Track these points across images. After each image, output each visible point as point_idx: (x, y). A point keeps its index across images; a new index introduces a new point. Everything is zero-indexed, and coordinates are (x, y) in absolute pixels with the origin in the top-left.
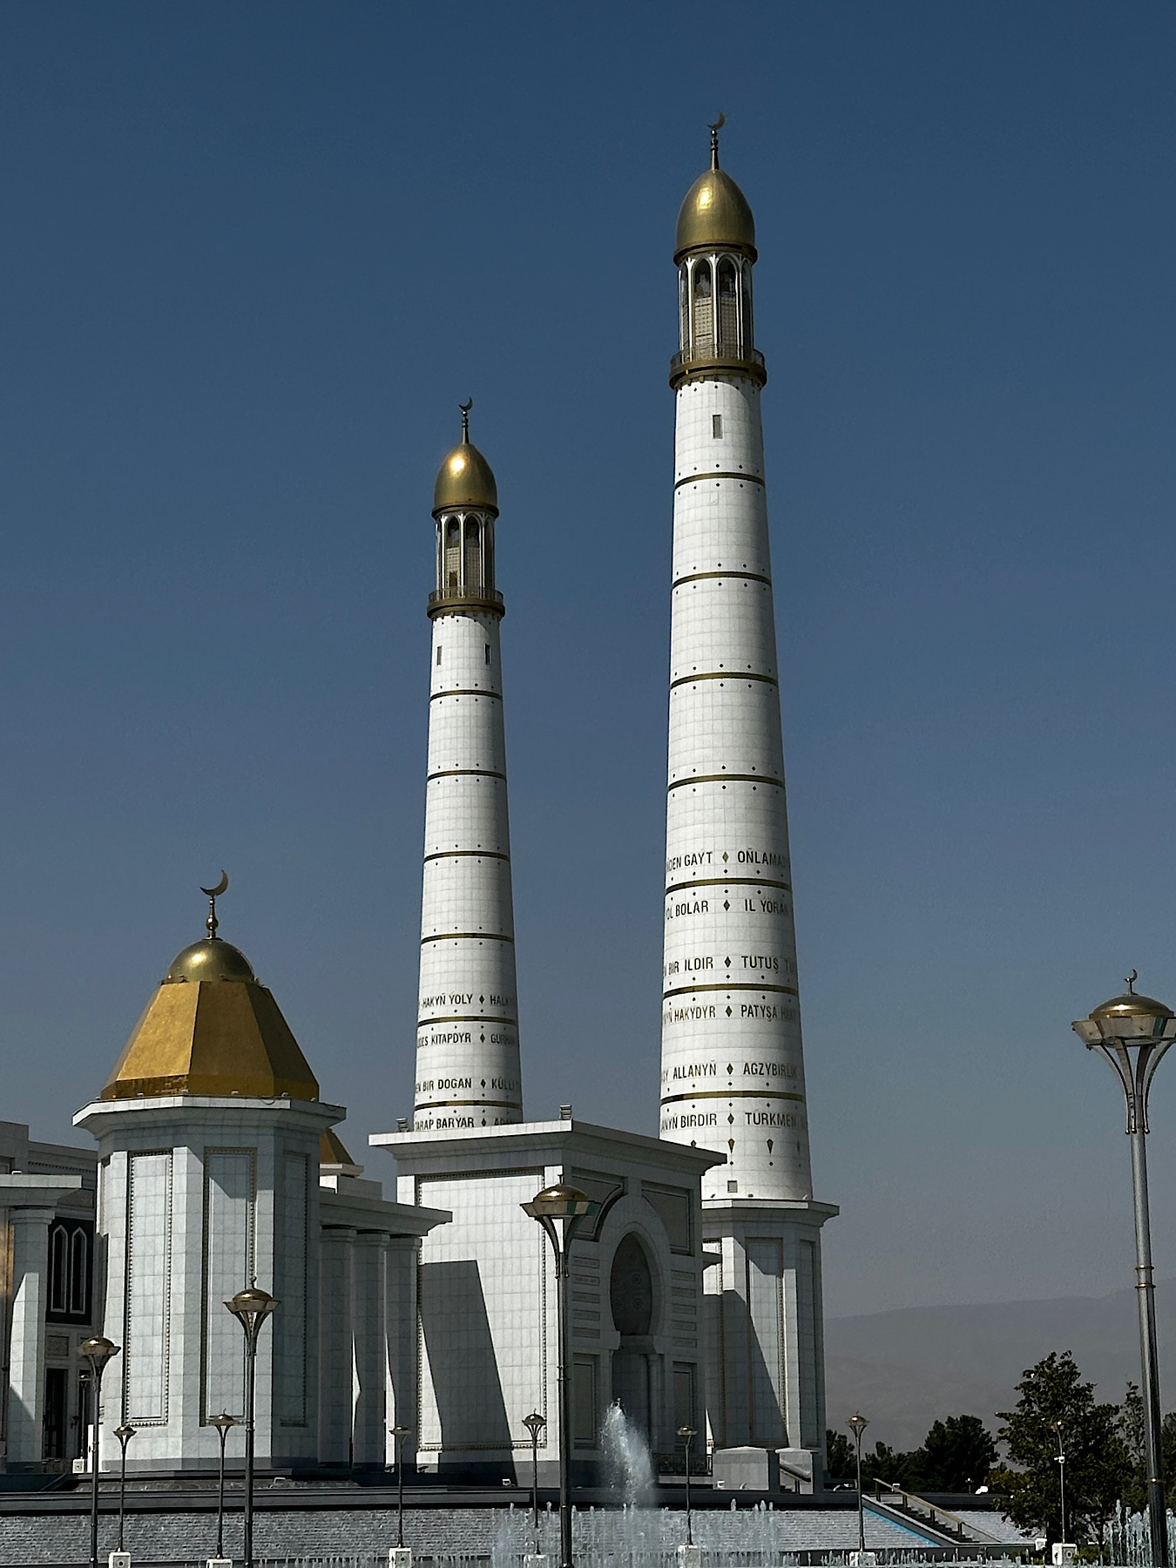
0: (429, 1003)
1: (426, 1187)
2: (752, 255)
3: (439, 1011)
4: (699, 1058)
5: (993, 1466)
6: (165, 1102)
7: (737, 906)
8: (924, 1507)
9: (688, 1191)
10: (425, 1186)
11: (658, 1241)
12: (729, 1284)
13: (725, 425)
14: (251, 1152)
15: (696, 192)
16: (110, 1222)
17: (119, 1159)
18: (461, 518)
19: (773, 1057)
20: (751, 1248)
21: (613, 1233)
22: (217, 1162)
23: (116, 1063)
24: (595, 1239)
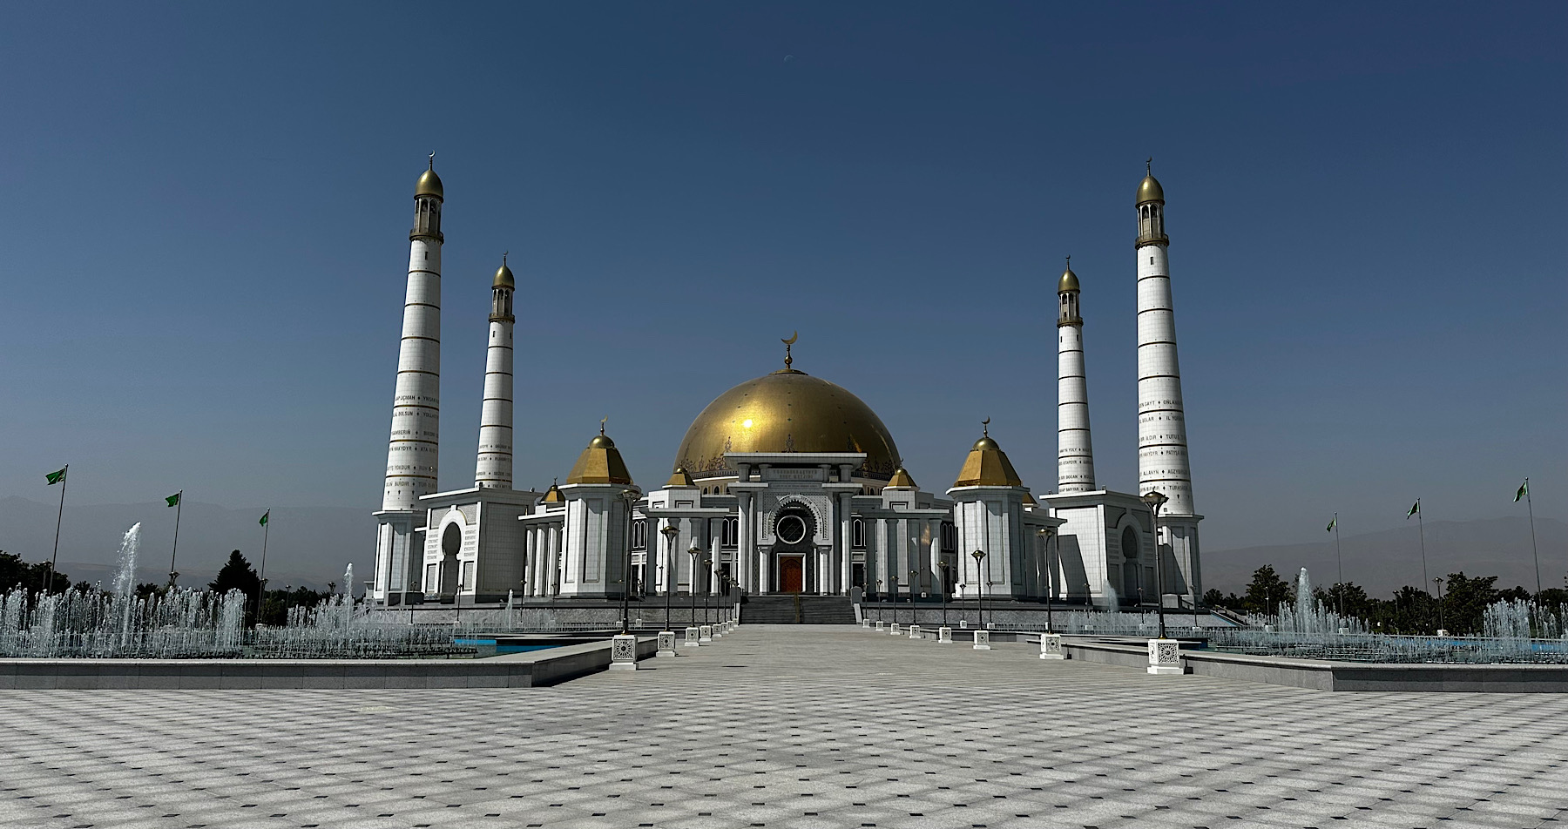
0: (1062, 451)
2: (1163, 203)
3: (1065, 454)
4: (1152, 469)
6: (973, 487)
7: (1164, 418)
8: (1232, 615)
10: (1058, 511)
11: (1138, 528)
12: (1165, 542)
13: (1155, 260)
14: (1000, 502)
15: (1143, 183)
16: (959, 523)
17: (960, 504)
18: (1067, 294)
19: (1178, 467)
20: (1172, 531)
21: (1123, 524)
22: (990, 506)
23: (958, 476)
24: (1116, 528)
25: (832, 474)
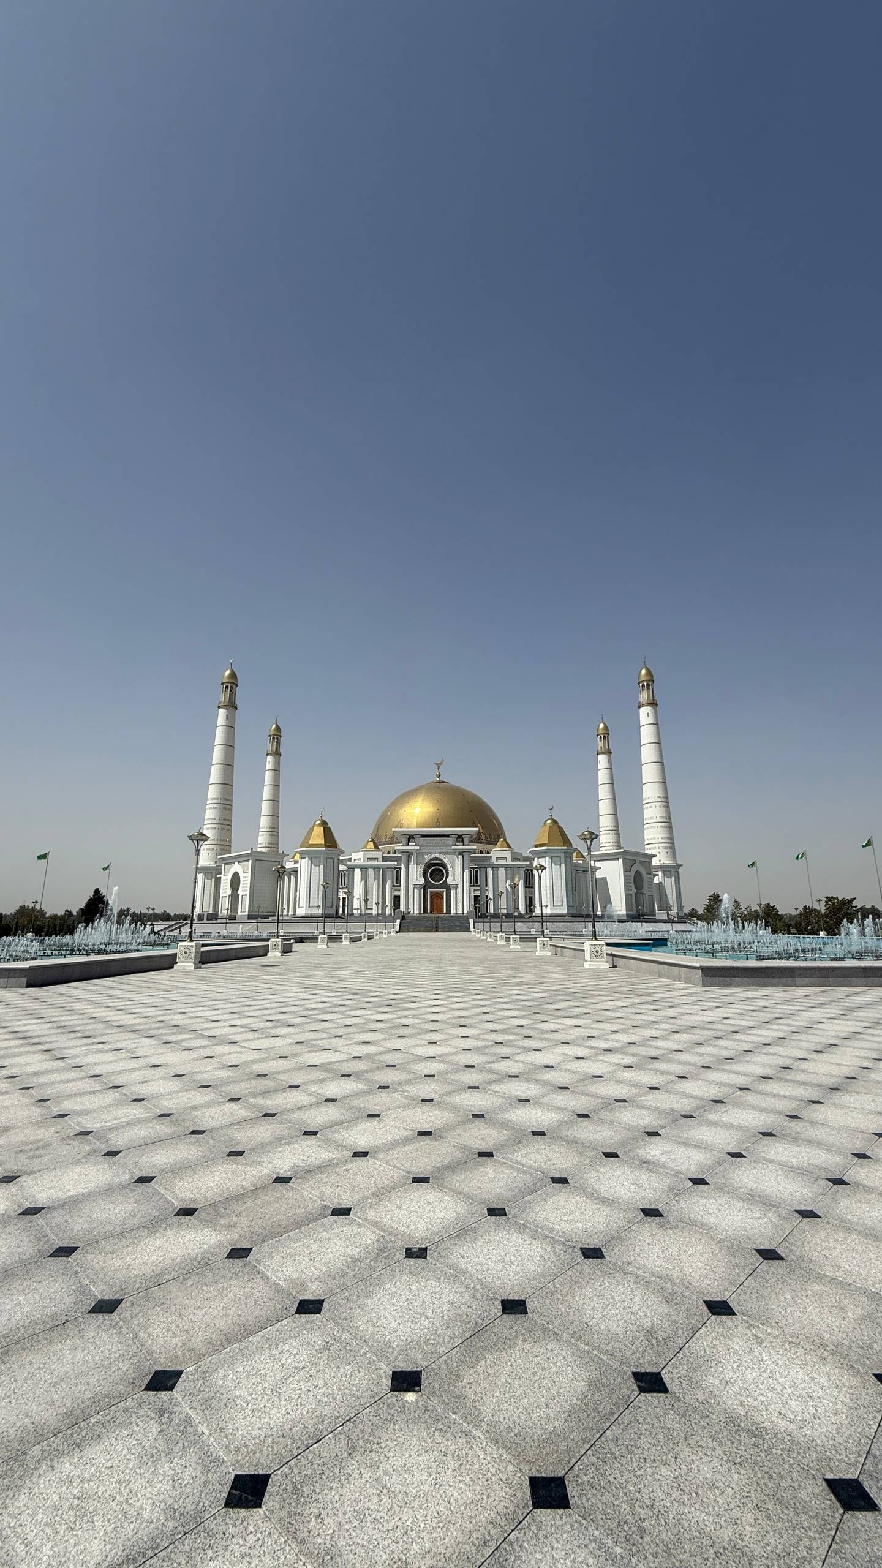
1: (596, 863)
2: (654, 682)
3: (603, 829)
4: (652, 836)
6: (544, 848)
9: (650, 862)
11: (643, 872)
12: (660, 881)
14: (560, 857)
15: (641, 671)
17: (536, 859)
19: (667, 836)
20: (664, 873)
21: (634, 869)
22: (554, 859)
23: (535, 841)
24: (630, 871)
25: (457, 841)
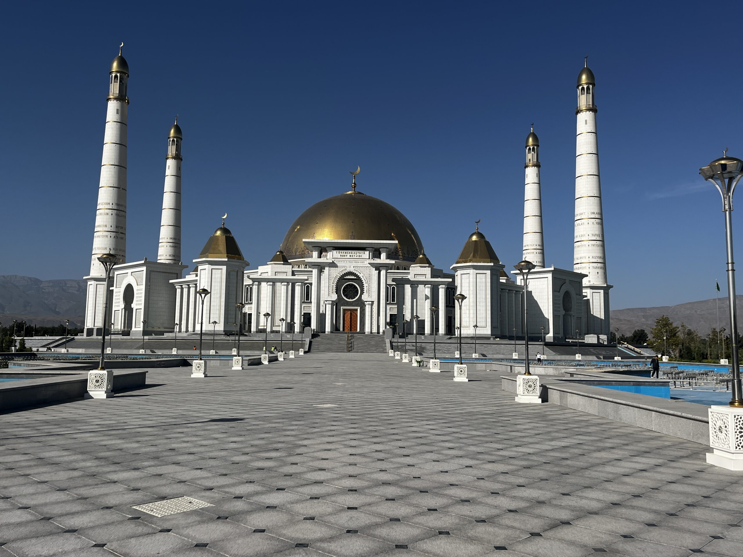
0: (525, 246)
3: (528, 248)
4: (582, 255)
5: (647, 339)
7: (591, 223)
8: (632, 347)
9: (580, 282)
11: (573, 293)
13: (588, 122)
16: (458, 288)
17: (459, 275)
18: (531, 148)
19: (600, 255)
21: (564, 289)
24: (559, 292)
25: (374, 254)
